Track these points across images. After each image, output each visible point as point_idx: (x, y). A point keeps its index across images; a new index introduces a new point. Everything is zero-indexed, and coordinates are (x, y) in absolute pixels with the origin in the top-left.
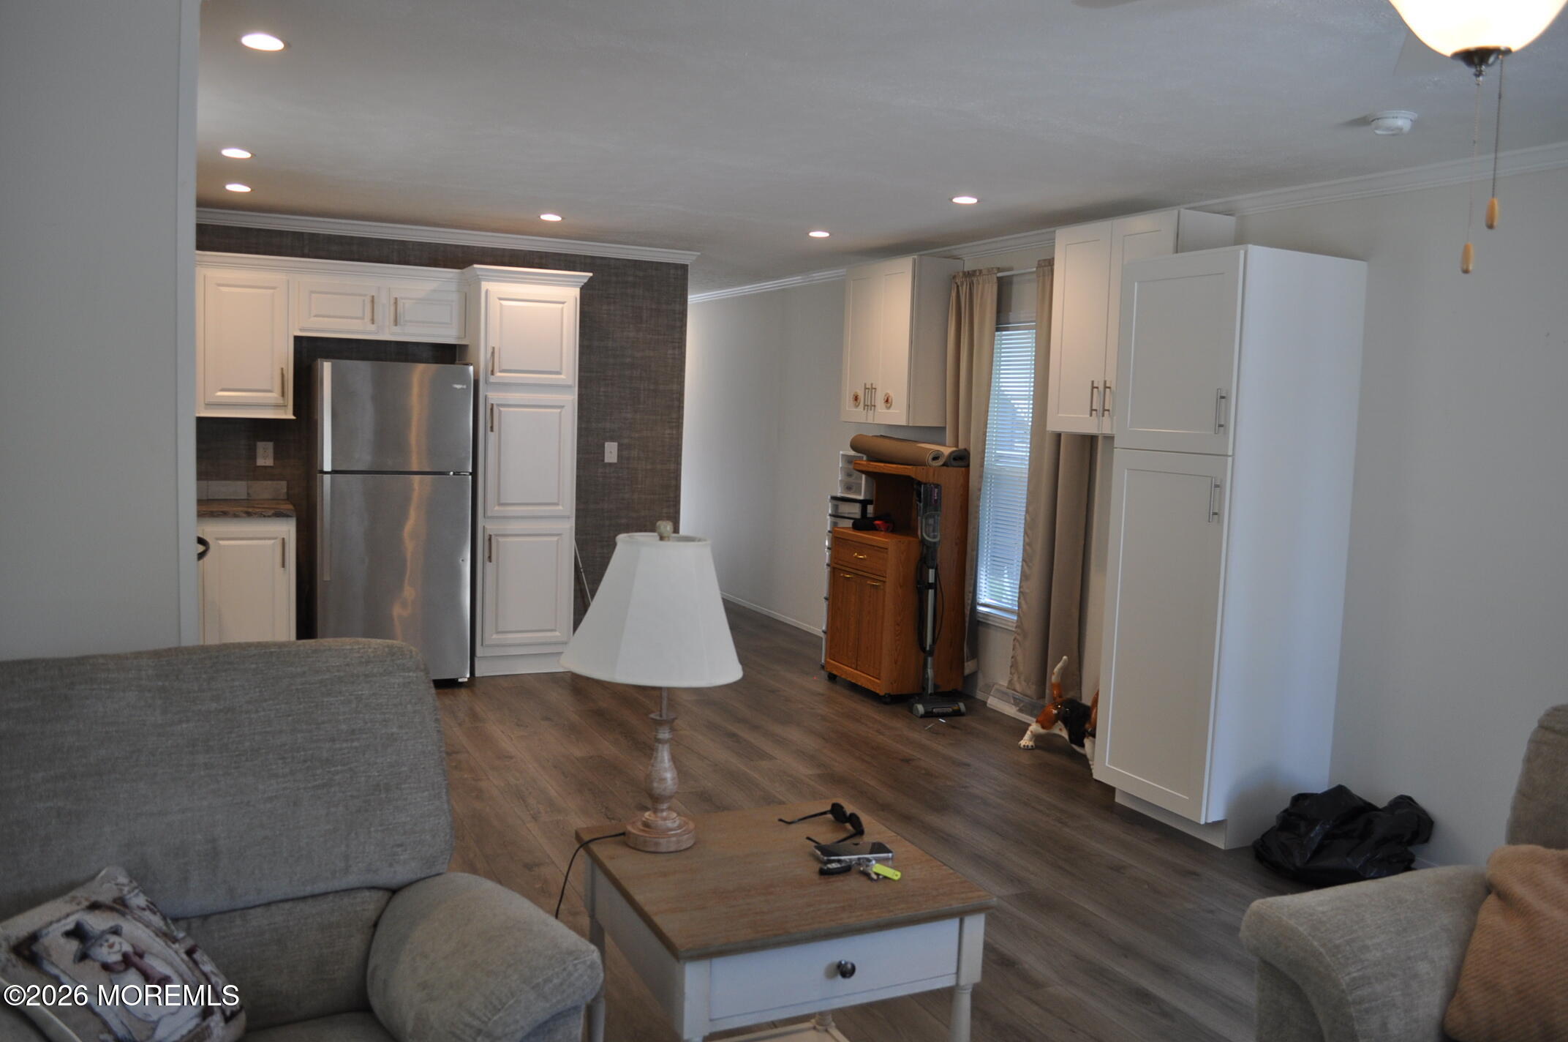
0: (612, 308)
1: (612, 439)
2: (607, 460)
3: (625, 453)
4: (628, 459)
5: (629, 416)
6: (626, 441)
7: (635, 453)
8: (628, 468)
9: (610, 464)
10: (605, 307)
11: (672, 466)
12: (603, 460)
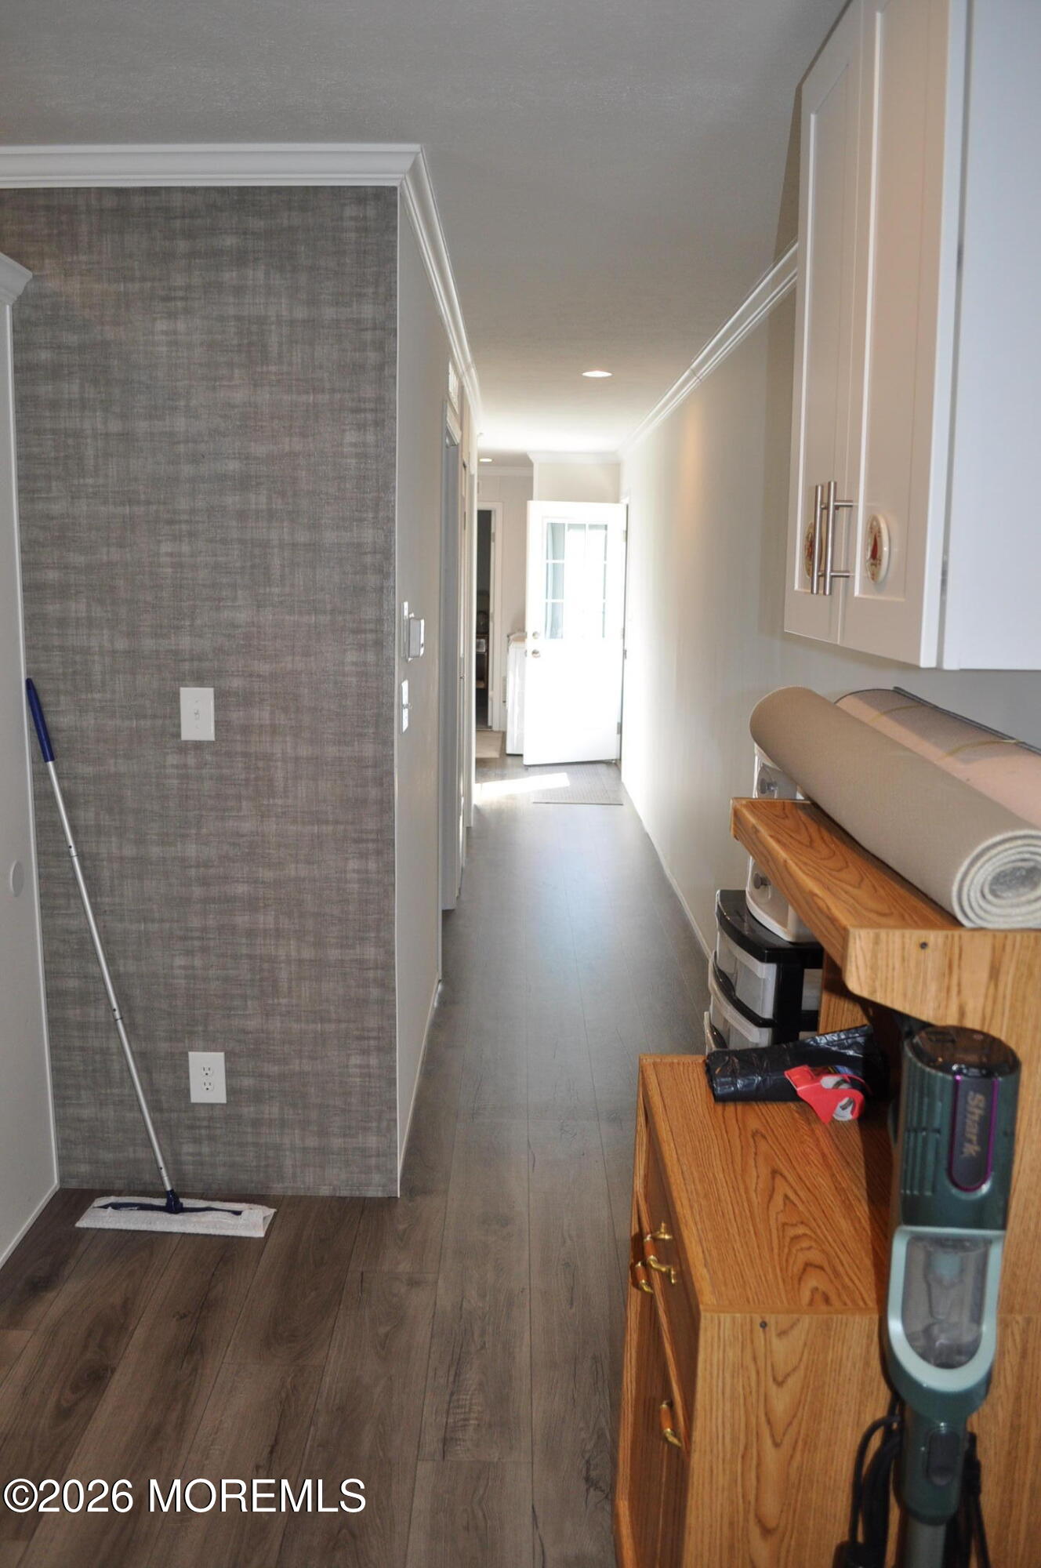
0: (181, 326)
1: (199, 680)
2: (186, 735)
3: (236, 716)
4: (246, 730)
5: (242, 617)
6: (236, 683)
7: (262, 715)
8: (245, 755)
9: (198, 746)
10: (161, 325)
11: (369, 750)
12: (178, 735)
